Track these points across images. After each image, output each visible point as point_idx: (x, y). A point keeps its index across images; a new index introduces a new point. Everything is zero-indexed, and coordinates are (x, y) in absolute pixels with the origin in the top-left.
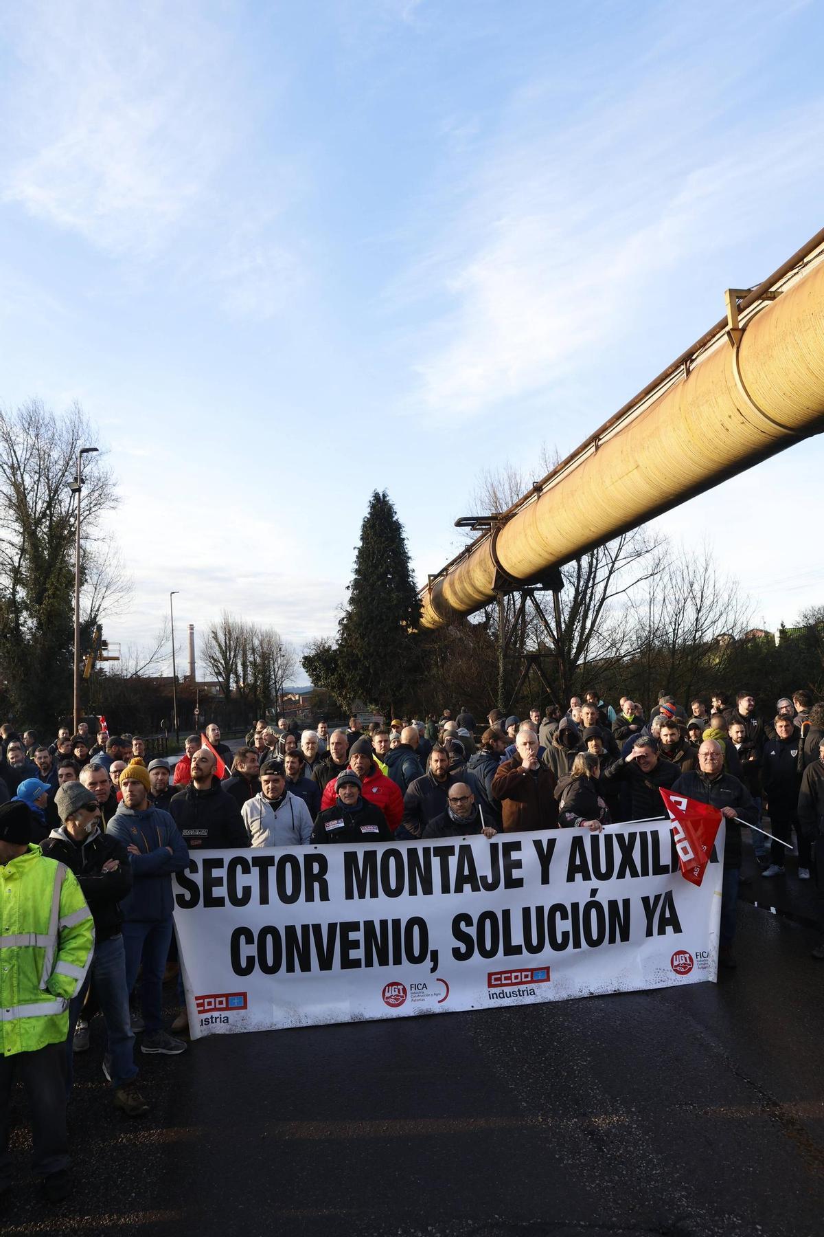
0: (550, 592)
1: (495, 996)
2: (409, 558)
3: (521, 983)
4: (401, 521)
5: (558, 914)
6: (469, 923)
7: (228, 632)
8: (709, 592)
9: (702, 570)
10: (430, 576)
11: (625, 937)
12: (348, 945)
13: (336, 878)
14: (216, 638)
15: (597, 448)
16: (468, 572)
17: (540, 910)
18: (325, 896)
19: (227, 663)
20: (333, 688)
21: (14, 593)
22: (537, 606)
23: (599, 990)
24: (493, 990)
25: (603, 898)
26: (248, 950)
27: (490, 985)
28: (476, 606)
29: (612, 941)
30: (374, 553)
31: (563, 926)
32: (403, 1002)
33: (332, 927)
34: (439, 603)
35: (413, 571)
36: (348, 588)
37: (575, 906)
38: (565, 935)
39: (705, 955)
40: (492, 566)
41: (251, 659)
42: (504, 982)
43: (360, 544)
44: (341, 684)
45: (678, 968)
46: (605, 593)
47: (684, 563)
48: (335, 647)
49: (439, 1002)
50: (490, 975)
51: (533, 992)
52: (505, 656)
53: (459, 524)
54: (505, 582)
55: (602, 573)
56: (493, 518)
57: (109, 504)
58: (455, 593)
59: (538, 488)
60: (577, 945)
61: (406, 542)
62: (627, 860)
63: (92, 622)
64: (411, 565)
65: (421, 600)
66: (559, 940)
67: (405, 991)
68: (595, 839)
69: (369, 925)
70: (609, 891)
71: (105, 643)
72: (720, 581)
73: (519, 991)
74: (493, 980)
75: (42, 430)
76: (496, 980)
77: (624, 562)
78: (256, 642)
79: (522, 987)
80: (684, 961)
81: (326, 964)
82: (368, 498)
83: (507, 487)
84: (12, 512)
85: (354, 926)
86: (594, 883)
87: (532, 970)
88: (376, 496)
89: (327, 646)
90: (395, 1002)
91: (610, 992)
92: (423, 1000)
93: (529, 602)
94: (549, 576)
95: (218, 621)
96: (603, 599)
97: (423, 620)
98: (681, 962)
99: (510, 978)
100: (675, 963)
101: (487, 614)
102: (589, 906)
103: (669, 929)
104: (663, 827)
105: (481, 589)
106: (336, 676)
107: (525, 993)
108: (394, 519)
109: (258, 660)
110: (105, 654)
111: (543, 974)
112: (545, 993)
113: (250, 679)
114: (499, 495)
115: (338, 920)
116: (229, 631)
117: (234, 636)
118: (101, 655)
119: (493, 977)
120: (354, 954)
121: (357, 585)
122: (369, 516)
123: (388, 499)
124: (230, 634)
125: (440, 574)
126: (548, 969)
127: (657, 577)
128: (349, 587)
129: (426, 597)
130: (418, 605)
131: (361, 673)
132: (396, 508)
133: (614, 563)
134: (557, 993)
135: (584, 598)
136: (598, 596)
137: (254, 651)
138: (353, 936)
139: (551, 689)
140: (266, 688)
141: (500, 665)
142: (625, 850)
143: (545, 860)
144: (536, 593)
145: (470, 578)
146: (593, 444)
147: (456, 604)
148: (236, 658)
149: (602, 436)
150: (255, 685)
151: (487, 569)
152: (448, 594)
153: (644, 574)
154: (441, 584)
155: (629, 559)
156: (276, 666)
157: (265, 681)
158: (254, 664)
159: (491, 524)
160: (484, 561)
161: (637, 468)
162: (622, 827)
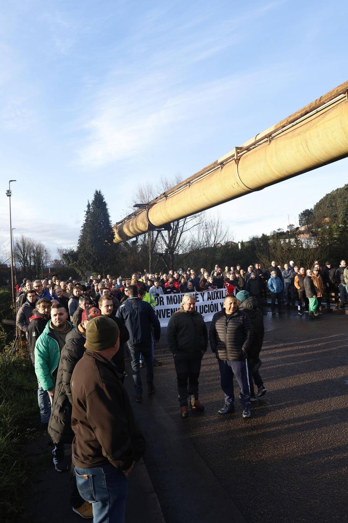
0: (167, 231)
2: (110, 216)
4: (106, 202)
5: (206, 307)
9: (217, 223)
10: (117, 223)
12: (168, 313)
13: (165, 301)
14: (18, 246)
15: (190, 186)
16: (136, 223)
17: (203, 306)
18: (163, 304)
19: (24, 257)
20: (77, 266)
22: (162, 236)
25: (213, 303)
28: (137, 235)
30: (96, 214)
31: (207, 309)
33: (165, 310)
34: (121, 233)
35: (111, 221)
37: (209, 305)
38: (207, 310)
40: (146, 222)
41: (33, 255)
44: (80, 265)
48: (75, 249)
52: (152, 254)
53: (135, 206)
54: (152, 228)
56: (148, 204)
58: (129, 230)
60: (209, 312)
61: (108, 210)
62: (217, 296)
64: (110, 219)
65: (114, 233)
68: (212, 292)
69: (172, 309)
70: (215, 302)
78: (35, 248)
81: (164, 317)
82: (94, 193)
83: (147, 190)
85: (169, 310)
86: (212, 300)
88: (97, 191)
89: (72, 250)
93: (159, 235)
94: (167, 226)
95: (19, 238)
97: (114, 240)
102: (211, 305)
104: (224, 289)
105: (141, 229)
106: (78, 262)
108: (104, 201)
109: (36, 255)
113: (33, 263)
114: (144, 193)
115: (166, 308)
116: (24, 243)
120: (169, 315)
121: (85, 226)
122: (94, 200)
123: (101, 193)
124: (25, 245)
125: (121, 222)
126: (204, 317)
127: (201, 224)
128: (82, 226)
129: (116, 231)
130: (113, 234)
131: (92, 260)
132: (104, 197)
136: (180, 232)
137: (34, 252)
138: (169, 311)
139: (167, 266)
140: (39, 267)
141: (150, 257)
142: (217, 294)
143: (203, 297)
144: (162, 232)
145: (136, 225)
146: (188, 184)
147: (129, 234)
148: (27, 254)
149: (191, 182)
150: (34, 266)
151: (144, 223)
152: (126, 230)
153: (196, 223)
154: (122, 226)
155: (192, 218)
156: (43, 258)
157: (38, 264)
158: (34, 257)
159: (146, 207)
160: (143, 219)
161: (204, 195)
162: (217, 290)
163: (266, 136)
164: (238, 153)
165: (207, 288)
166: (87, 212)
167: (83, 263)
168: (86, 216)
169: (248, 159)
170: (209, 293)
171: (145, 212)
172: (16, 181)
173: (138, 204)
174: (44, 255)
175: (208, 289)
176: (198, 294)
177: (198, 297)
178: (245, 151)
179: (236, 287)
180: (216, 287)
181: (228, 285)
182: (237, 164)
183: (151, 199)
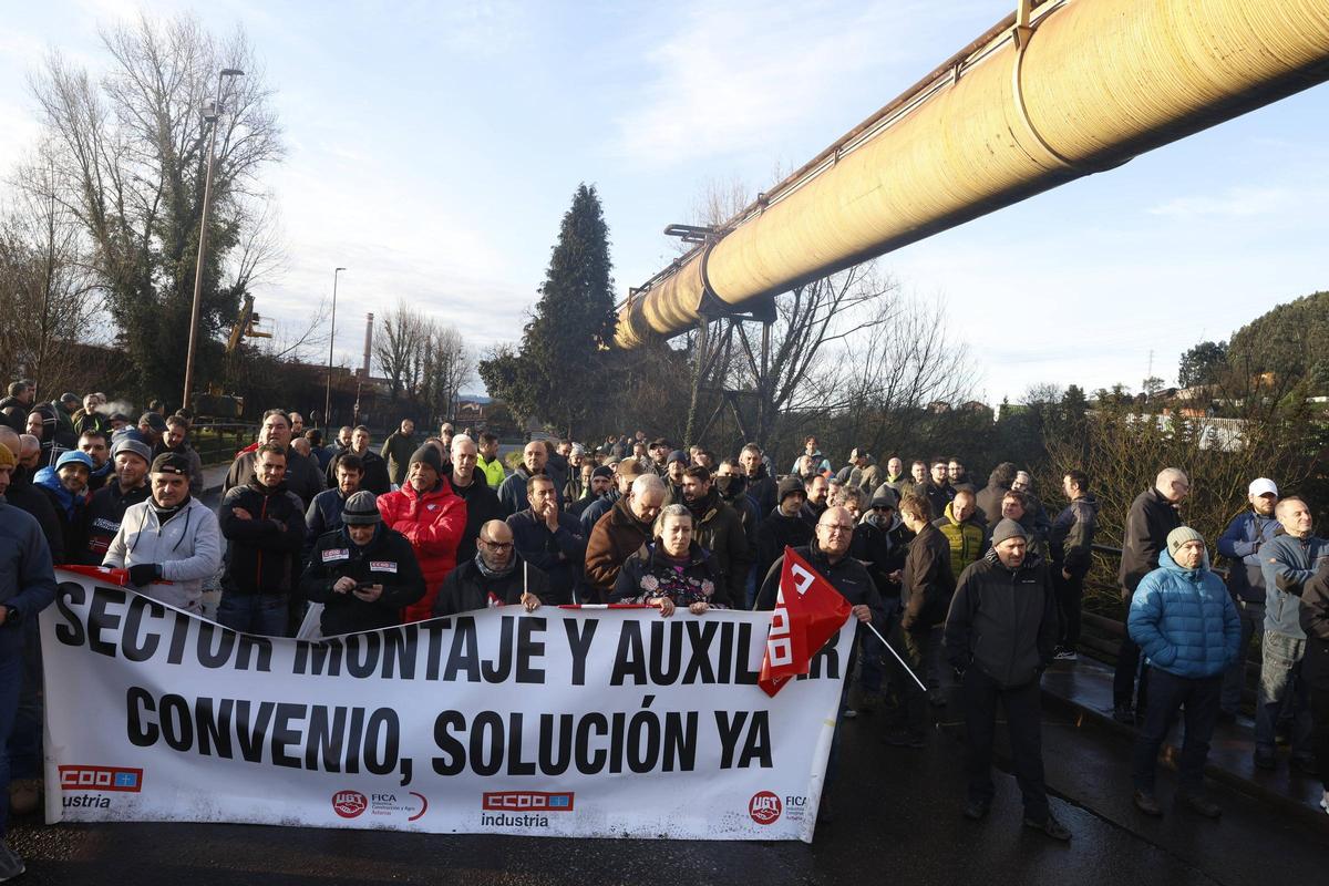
0: (760, 325)
1: (490, 821)
2: (610, 265)
3: (531, 808)
4: (607, 222)
5: (593, 727)
6: (460, 726)
7: (404, 325)
8: (934, 351)
9: (931, 325)
10: (631, 289)
11: (688, 764)
12: (284, 736)
14: (389, 329)
15: (837, 159)
16: (675, 288)
17: (566, 720)
18: (265, 665)
19: (398, 357)
20: (510, 399)
21: (147, 241)
22: (744, 337)
23: (639, 832)
24: (489, 813)
25: (660, 710)
26: (148, 717)
27: (486, 806)
28: (678, 329)
29: (668, 766)
30: (571, 254)
31: (598, 742)
32: (361, 811)
33: (265, 708)
34: (638, 320)
37: (619, 718)
38: (600, 754)
39: (800, 801)
40: (700, 285)
41: (426, 357)
42: (506, 804)
43: (558, 243)
44: (518, 397)
45: (759, 815)
46: (821, 337)
47: (913, 315)
48: (516, 353)
49: (411, 819)
50: (486, 796)
51: (545, 823)
53: (669, 232)
54: (712, 305)
55: (822, 313)
56: (709, 230)
57: (273, 154)
58: (657, 311)
59: (763, 202)
60: (616, 768)
61: (609, 246)
62: (700, 659)
63: (239, 289)
64: (612, 274)
65: (618, 316)
66: (591, 759)
67: (364, 800)
68: (657, 628)
69: (320, 711)
70: (670, 699)
71: (256, 317)
72: (950, 338)
73: (526, 818)
74: (490, 802)
75: (197, 53)
76: (494, 801)
77: (848, 303)
79: (531, 814)
80: (768, 806)
81: (251, 754)
82: (575, 191)
83: (731, 200)
84: (150, 146)
86: (651, 687)
87: (547, 795)
88: (583, 190)
89: (508, 354)
90: (349, 811)
91: (653, 837)
92: (389, 814)
93: (735, 332)
94: (761, 305)
95: (394, 309)
96: (818, 342)
97: (617, 337)
98: (764, 807)
99: (515, 801)
100: (755, 808)
101: (690, 342)
102: (638, 719)
103: (755, 761)
104: (759, 620)
105: (687, 309)
106: (513, 388)
107: (534, 822)
108: (599, 219)
109: (434, 360)
110: (255, 329)
111: (566, 801)
112: (563, 825)
113: (421, 380)
115: (278, 698)
116: (405, 323)
117: (410, 329)
118: (250, 329)
119: (491, 798)
121: (548, 288)
122: (571, 212)
123: (595, 194)
124: (405, 327)
125: (642, 289)
126: (571, 796)
129: (624, 314)
130: (614, 320)
131: (540, 386)
132: (603, 206)
133: (836, 303)
134: (579, 828)
135: (798, 336)
136: (813, 337)
137: (430, 350)
138: (293, 724)
139: (746, 432)
140: (440, 391)
142: (701, 645)
143: (580, 649)
144: (744, 323)
145: (675, 297)
146: (834, 156)
147: (656, 324)
148: (408, 353)
149: (844, 148)
150: (426, 388)
151: (693, 290)
152: (648, 311)
153: (869, 320)
154: (642, 299)
155: (854, 302)
156: (453, 369)
157: (438, 384)
158: (428, 363)
159: (705, 237)
160: (692, 279)
161: (879, 187)
162: (700, 612)
165: (619, 589)
167: (527, 393)
170: (631, 628)
171: (702, 256)
175: (636, 591)
176: (541, 624)
177: (539, 649)
179: (866, 609)
181: (802, 589)
182: (1021, 48)
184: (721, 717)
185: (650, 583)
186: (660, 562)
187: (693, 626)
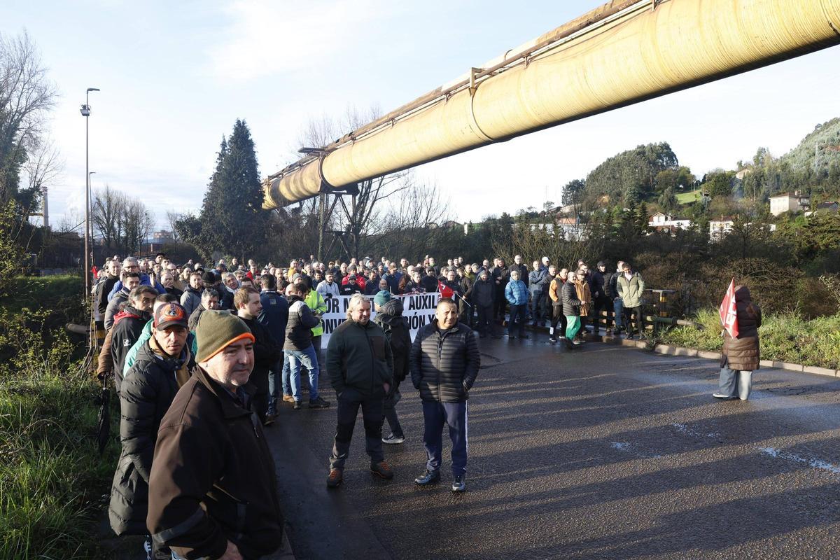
0: (351, 196)
2: (258, 164)
4: (254, 141)
9: (433, 190)
10: (269, 176)
13: (341, 306)
14: (100, 203)
15: (393, 125)
16: (301, 178)
18: (338, 311)
19: (108, 221)
20: (198, 243)
22: (343, 203)
25: (418, 315)
28: (301, 199)
30: (236, 159)
34: (276, 194)
35: (260, 173)
36: (211, 178)
37: (410, 317)
40: (318, 178)
41: (124, 220)
44: (204, 241)
46: (376, 197)
48: (198, 215)
52: (323, 232)
53: (301, 151)
54: (326, 188)
56: (322, 150)
58: (289, 190)
61: (256, 154)
62: (425, 304)
64: (259, 169)
65: (264, 192)
70: (420, 313)
78: (128, 209)
82: (234, 123)
86: (416, 310)
88: (238, 122)
89: (192, 216)
93: (338, 201)
94: (351, 188)
96: (375, 200)
97: (263, 205)
102: (414, 317)
105: (309, 189)
106: (201, 236)
108: (250, 138)
109: (129, 221)
113: (123, 234)
114: (318, 131)
115: (342, 318)
116: (110, 199)
117: (113, 203)
121: (216, 177)
123: (246, 125)
124: (110, 202)
125: (277, 176)
127: (407, 189)
129: (267, 190)
130: (262, 195)
131: (225, 235)
132: (250, 132)
133: (382, 180)
136: (372, 199)
137: (126, 215)
139: (349, 252)
140: (134, 240)
141: (321, 236)
142: (425, 301)
144: (343, 196)
145: (302, 183)
146: (391, 122)
147: (288, 197)
148: (113, 218)
149: (396, 119)
150: (126, 238)
151: (314, 180)
152: (283, 190)
153: (399, 187)
154: (277, 183)
155: (394, 178)
156: (141, 226)
157: (132, 235)
158: (126, 223)
159: (318, 153)
160: (313, 174)
161: (416, 141)
162: (425, 294)
163: (521, 54)
164: (475, 78)
165: (409, 291)
166: (220, 154)
167: (210, 239)
168: (219, 161)
169: (490, 88)
171: (317, 162)
172: (99, 90)
173: (306, 149)
174: (144, 221)
175: (412, 291)
178: (487, 76)
179: (456, 292)
180: (425, 289)
181: (444, 288)
182: (472, 96)
183: (329, 142)
184: (429, 316)
185: (414, 289)
186: (414, 285)
187: (423, 297)
